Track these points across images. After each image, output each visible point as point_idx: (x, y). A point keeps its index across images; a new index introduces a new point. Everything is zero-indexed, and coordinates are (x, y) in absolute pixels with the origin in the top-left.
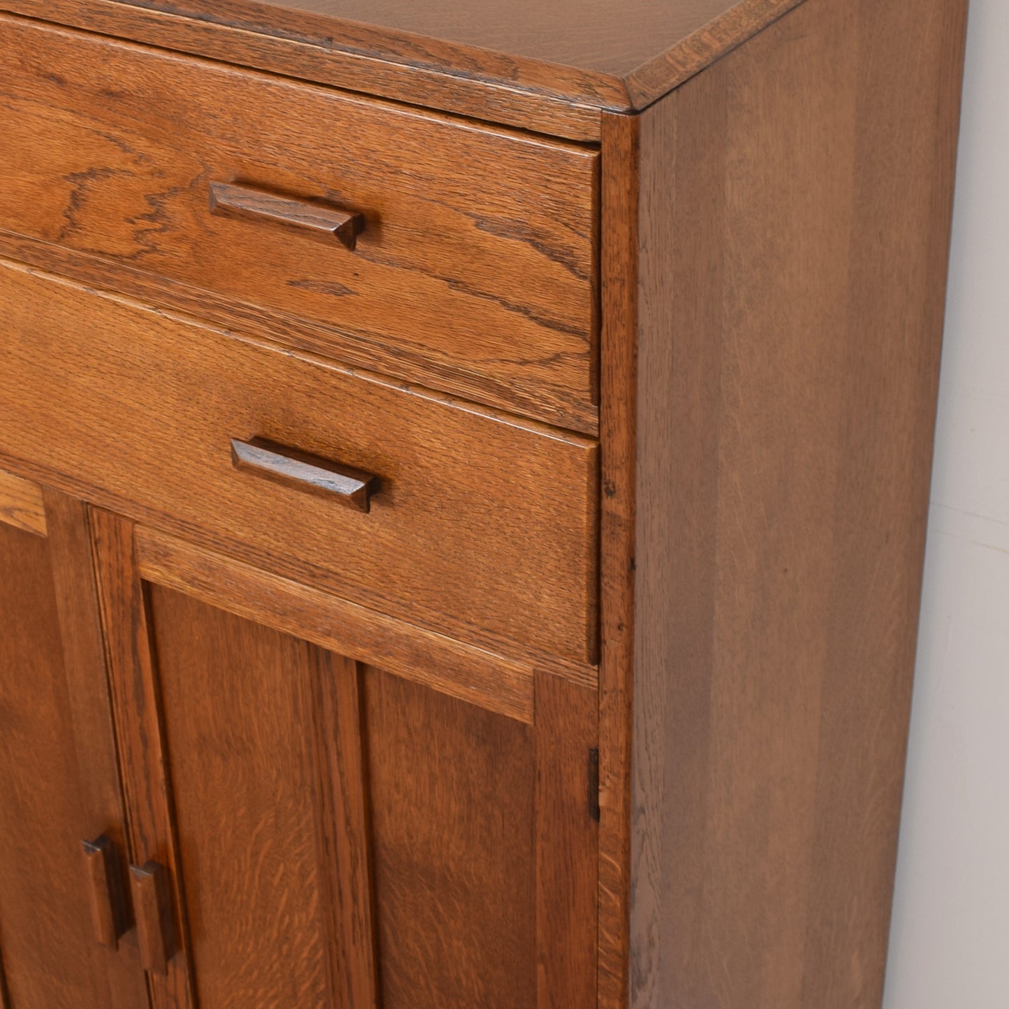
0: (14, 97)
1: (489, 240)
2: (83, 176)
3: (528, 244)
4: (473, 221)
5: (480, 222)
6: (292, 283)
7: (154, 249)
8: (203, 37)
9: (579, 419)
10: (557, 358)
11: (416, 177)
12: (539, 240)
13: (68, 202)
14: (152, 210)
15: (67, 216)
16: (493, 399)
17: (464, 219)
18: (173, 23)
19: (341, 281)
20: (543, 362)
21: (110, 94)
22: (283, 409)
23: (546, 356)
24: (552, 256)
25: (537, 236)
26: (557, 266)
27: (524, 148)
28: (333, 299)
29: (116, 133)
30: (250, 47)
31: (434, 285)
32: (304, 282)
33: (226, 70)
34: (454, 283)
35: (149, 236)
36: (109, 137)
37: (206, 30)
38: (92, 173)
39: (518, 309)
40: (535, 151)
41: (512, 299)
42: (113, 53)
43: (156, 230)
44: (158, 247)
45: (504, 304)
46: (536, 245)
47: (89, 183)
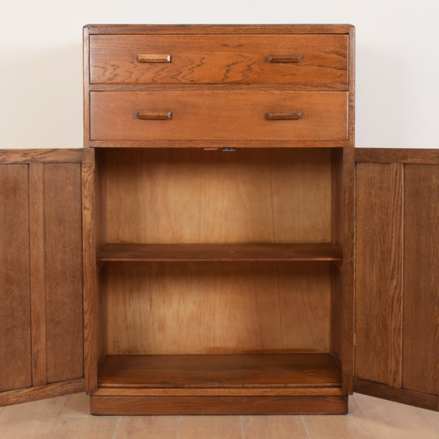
0: (213, 51)
1: (327, 55)
2: (231, 65)
3: (336, 55)
4: (324, 53)
5: (326, 52)
6: (282, 76)
7: (248, 77)
8: (264, 30)
9: (345, 88)
10: (341, 75)
11: (312, 47)
12: (337, 53)
13: (225, 72)
14: (248, 68)
15: (225, 75)
16: (327, 89)
17: (322, 52)
18: (256, 28)
19: (294, 72)
20: (338, 77)
21: (240, 46)
22: (278, 105)
23: (339, 76)
24: (340, 55)
25: (338, 52)
26: (341, 57)
27: (335, 36)
28: (292, 77)
29: (240, 54)
30: (275, 30)
31: (315, 68)
32: (285, 75)
33: (270, 35)
34: (320, 66)
35: (247, 74)
36: (239, 55)
37: (265, 28)
38: (233, 64)
39: (333, 68)
40: (337, 37)
41: (332, 66)
42: (242, 37)
43: (249, 73)
44: (249, 76)
45: (331, 67)
46: (337, 54)
47: (232, 66)
